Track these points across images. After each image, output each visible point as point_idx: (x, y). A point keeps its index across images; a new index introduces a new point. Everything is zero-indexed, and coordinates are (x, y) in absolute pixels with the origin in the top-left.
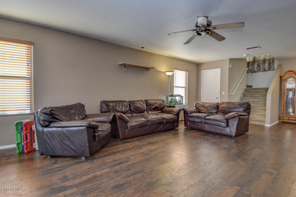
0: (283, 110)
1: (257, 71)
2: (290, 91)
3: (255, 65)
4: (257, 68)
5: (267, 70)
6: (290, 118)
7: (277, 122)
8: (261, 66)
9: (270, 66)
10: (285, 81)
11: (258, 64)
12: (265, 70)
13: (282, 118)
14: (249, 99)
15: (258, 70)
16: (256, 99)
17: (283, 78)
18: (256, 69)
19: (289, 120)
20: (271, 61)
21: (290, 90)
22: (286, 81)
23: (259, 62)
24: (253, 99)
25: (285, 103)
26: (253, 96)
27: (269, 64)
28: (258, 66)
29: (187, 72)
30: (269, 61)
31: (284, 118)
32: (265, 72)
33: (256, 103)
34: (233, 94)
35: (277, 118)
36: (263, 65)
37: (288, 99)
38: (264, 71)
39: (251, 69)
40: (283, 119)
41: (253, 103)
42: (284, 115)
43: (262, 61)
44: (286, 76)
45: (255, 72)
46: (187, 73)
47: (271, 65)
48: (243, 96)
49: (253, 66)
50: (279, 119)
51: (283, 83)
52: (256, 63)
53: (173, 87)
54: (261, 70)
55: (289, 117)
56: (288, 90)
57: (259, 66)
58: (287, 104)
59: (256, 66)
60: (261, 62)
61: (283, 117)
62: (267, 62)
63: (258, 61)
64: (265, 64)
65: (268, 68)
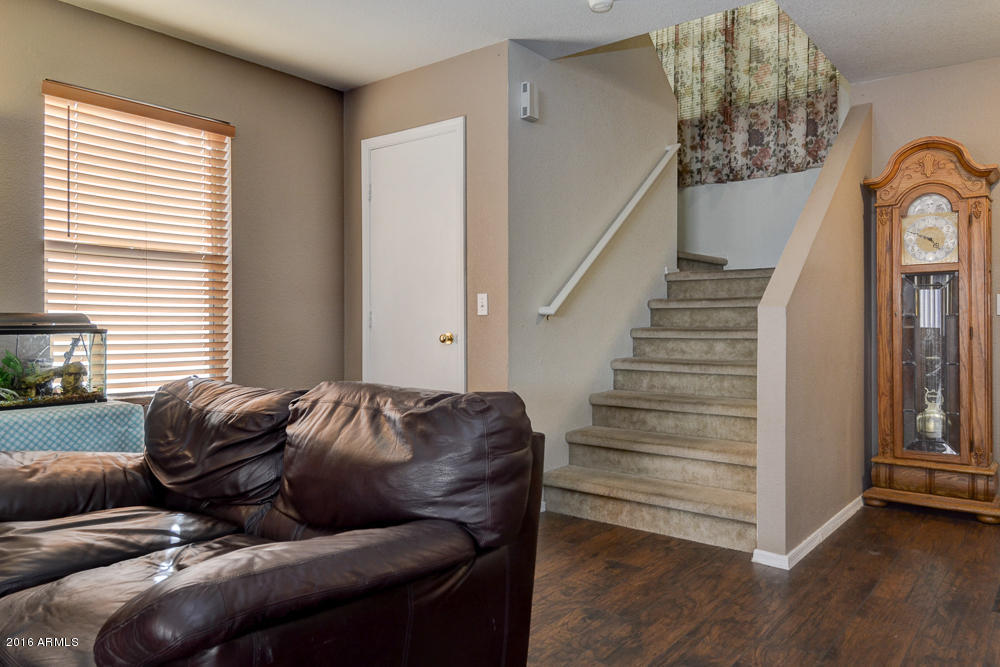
0: (892, 424)
1: (746, 173)
2: (927, 286)
3: (734, 135)
4: (746, 154)
5: (799, 161)
6: (940, 478)
7: (854, 506)
8: (766, 139)
9: (815, 135)
10: (896, 213)
11: (750, 126)
12: (790, 164)
13: (883, 472)
14: (683, 345)
15: (750, 163)
16: (719, 347)
17: (884, 197)
18: (741, 161)
19: (931, 489)
20: (821, 106)
21: (922, 277)
22: (903, 216)
23: (757, 115)
24: (704, 346)
25: (903, 374)
26: (709, 325)
27: (812, 127)
28: (750, 142)
29: (228, 140)
30: (812, 104)
31: (901, 475)
32: (791, 176)
33: (713, 370)
34: (551, 310)
35: (853, 474)
36: (777, 134)
37: (921, 344)
38: (784, 171)
39: (717, 159)
40: (890, 483)
41: (696, 370)
42: (898, 453)
43: (774, 112)
44: (902, 184)
45: (735, 176)
46: (228, 149)
47: (820, 130)
48: (655, 326)
49: (724, 141)
50: (869, 482)
51: (882, 232)
52: (742, 123)
53: (40, 247)
54: (766, 161)
55: (931, 471)
56: (909, 277)
57: (755, 137)
58: (912, 376)
59: (740, 139)
60: (767, 116)
61: (891, 466)
62: (801, 113)
63: (753, 111)
64: (787, 127)
65: (802, 152)
